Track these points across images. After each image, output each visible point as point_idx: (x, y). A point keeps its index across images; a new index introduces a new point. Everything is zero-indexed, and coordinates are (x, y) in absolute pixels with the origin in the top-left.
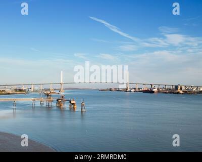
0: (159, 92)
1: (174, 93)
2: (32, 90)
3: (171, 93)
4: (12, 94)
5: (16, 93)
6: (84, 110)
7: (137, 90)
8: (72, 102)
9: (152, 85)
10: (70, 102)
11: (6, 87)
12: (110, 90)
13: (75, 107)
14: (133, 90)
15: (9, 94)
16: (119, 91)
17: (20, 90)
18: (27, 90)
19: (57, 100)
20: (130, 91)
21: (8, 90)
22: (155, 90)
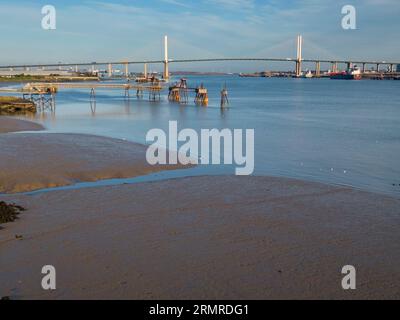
0: (363, 76)
1: (395, 79)
2: (110, 74)
3: (388, 78)
4: (74, 81)
5: (82, 81)
6: (226, 105)
7: (319, 74)
8: (201, 91)
9: (349, 64)
10: (197, 91)
11: (60, 68)
12: (263, 75)
13: (207, 100)
14: (309, 75)
15: (68, 81)
16: (281, 76)
17: (88, 74)
18: (100, 75)
19: (170, 89)
20: (304, 77)
21: (65, 74)
22: (356, 73)
